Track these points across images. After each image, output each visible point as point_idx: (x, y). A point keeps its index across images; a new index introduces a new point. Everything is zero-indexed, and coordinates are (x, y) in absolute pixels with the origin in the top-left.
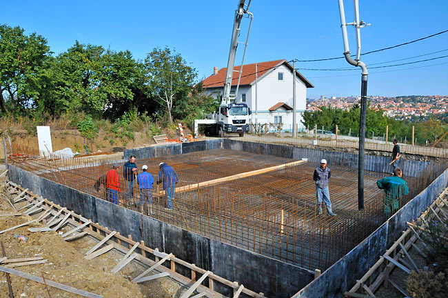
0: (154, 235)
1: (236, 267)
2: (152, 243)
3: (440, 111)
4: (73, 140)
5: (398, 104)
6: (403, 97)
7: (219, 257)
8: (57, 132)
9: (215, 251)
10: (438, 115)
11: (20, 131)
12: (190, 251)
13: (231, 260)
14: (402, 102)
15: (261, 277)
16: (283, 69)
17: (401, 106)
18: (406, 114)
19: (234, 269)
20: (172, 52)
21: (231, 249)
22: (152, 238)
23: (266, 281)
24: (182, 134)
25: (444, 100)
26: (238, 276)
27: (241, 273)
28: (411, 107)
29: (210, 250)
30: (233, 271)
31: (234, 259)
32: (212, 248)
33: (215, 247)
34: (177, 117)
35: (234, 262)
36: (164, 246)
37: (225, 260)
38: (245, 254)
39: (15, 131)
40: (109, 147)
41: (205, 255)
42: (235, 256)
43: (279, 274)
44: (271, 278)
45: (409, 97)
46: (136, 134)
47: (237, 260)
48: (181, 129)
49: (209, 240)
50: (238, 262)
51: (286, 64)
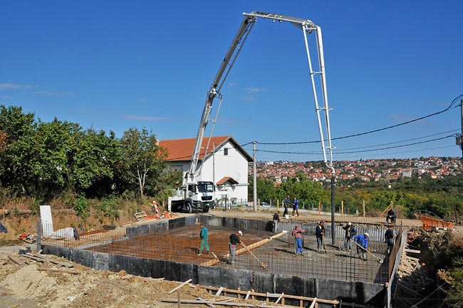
0: (265, 284)
1: (335, 292)
2: (263, 289)
3: (349, 176)
4: (69, 219)
5: (308, 170)
6: (312, 162)
7: (322, 288)
8: (56, 211)
9: (319, 285)
10: (348, 180)
11: (25, 211)
12: (299, 289)
14: (312, 168)
16: (228, 145)
17: (312, 171)
18: (317, 180)
20: (149, 132)
21: (331, 282)
24: (157, 211)
25: (352, 165)
27: (338, 295)
28: (321, 173)
29: (315, 285)
30: (332, 294)
32: (317, 284)
33: (320, 283)
34: (150, 193)
35: (334, 289)
36: (275, 289)
37: (327, 289)
38: (340, 283)
39: (20, 211)
40: (99, 226)
41: (311, 289)
42: (335, 286)
45: (319, 162)
46: (120, 212)
48: (156, 206)
49: (315, 279)
50: (337, 289)
51: (231, 141)
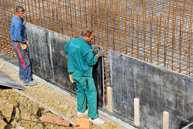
0: (40, 45)
1: (137, 82)
2: (38, 54)
7: (118, 71)
9: (113, 64)
13: (132, 74)
15: (165, 94)
19: (135, 84)
22: (38, 49)
23: (171, 98)
26: (139, 92)
27: (142, 89)
30: (133, 86)
31: (135, 72)
35: (135, 77)
36: (51, 57)
37: (125, 73)
38: (146, 67)
42: (136, 70)
43: (186, 90)
44: (176, 95)
47: (138, 74)
50: (140, 77)
